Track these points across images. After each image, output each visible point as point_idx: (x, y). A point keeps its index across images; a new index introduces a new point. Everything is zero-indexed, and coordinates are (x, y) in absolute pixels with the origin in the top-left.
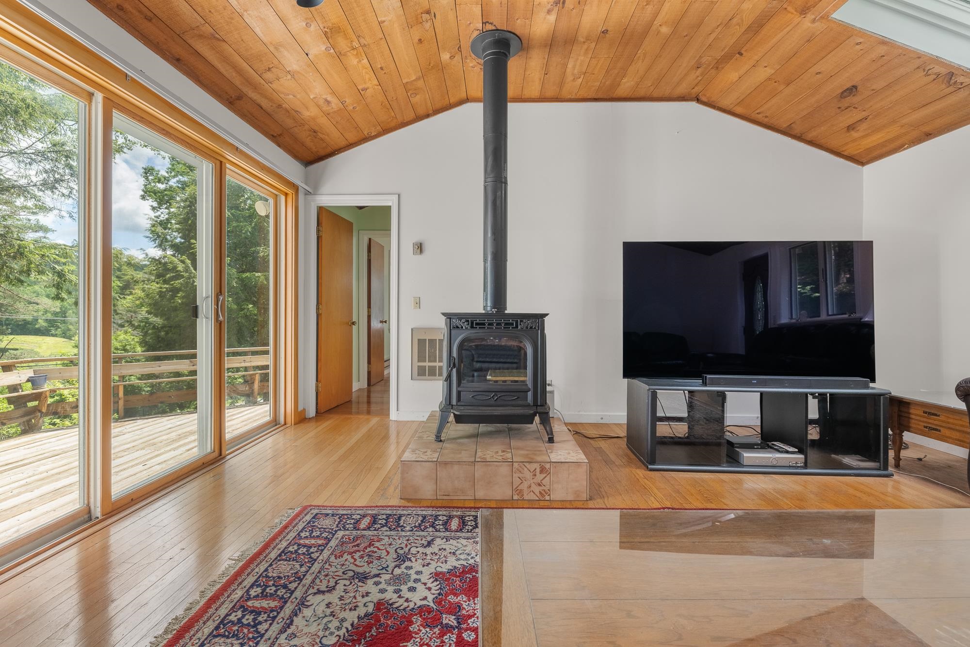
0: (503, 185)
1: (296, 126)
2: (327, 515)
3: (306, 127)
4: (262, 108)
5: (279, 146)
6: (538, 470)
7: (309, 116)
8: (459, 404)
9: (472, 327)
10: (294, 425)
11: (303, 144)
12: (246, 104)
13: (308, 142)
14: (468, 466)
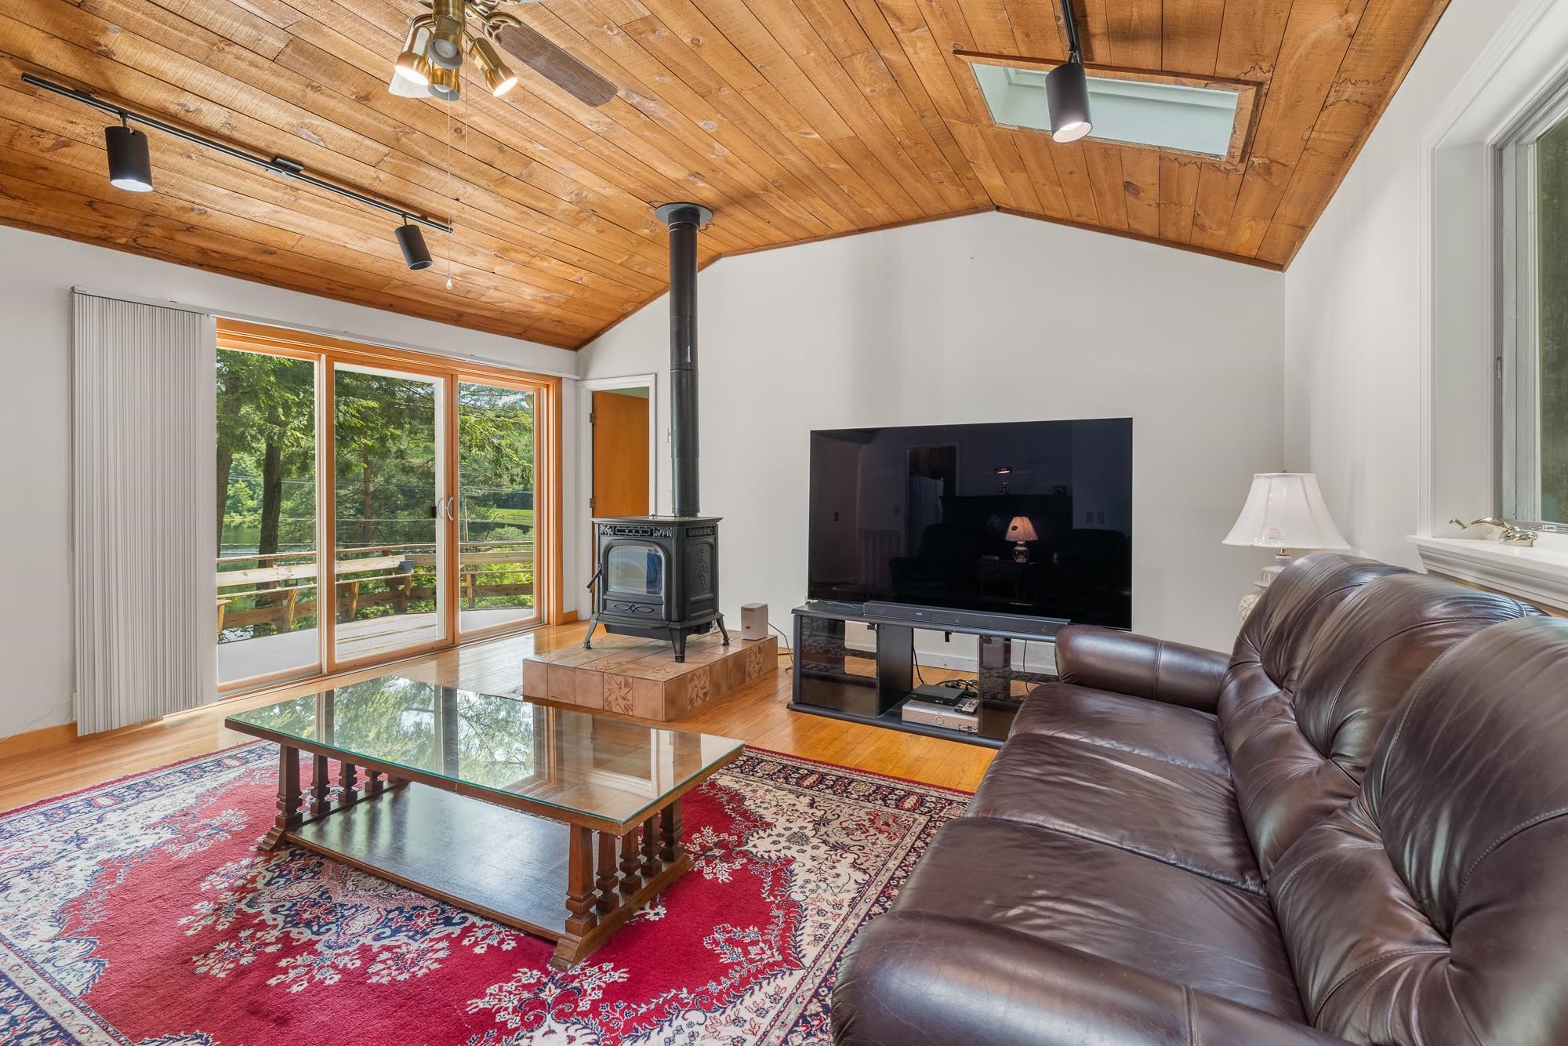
1: (534, 322)
3: (546, 320)
5: (530, 340)
6: (623, 683)
7: (540, 312)
9: (615, 534)
13: (558, 331)
14: (570, 672)
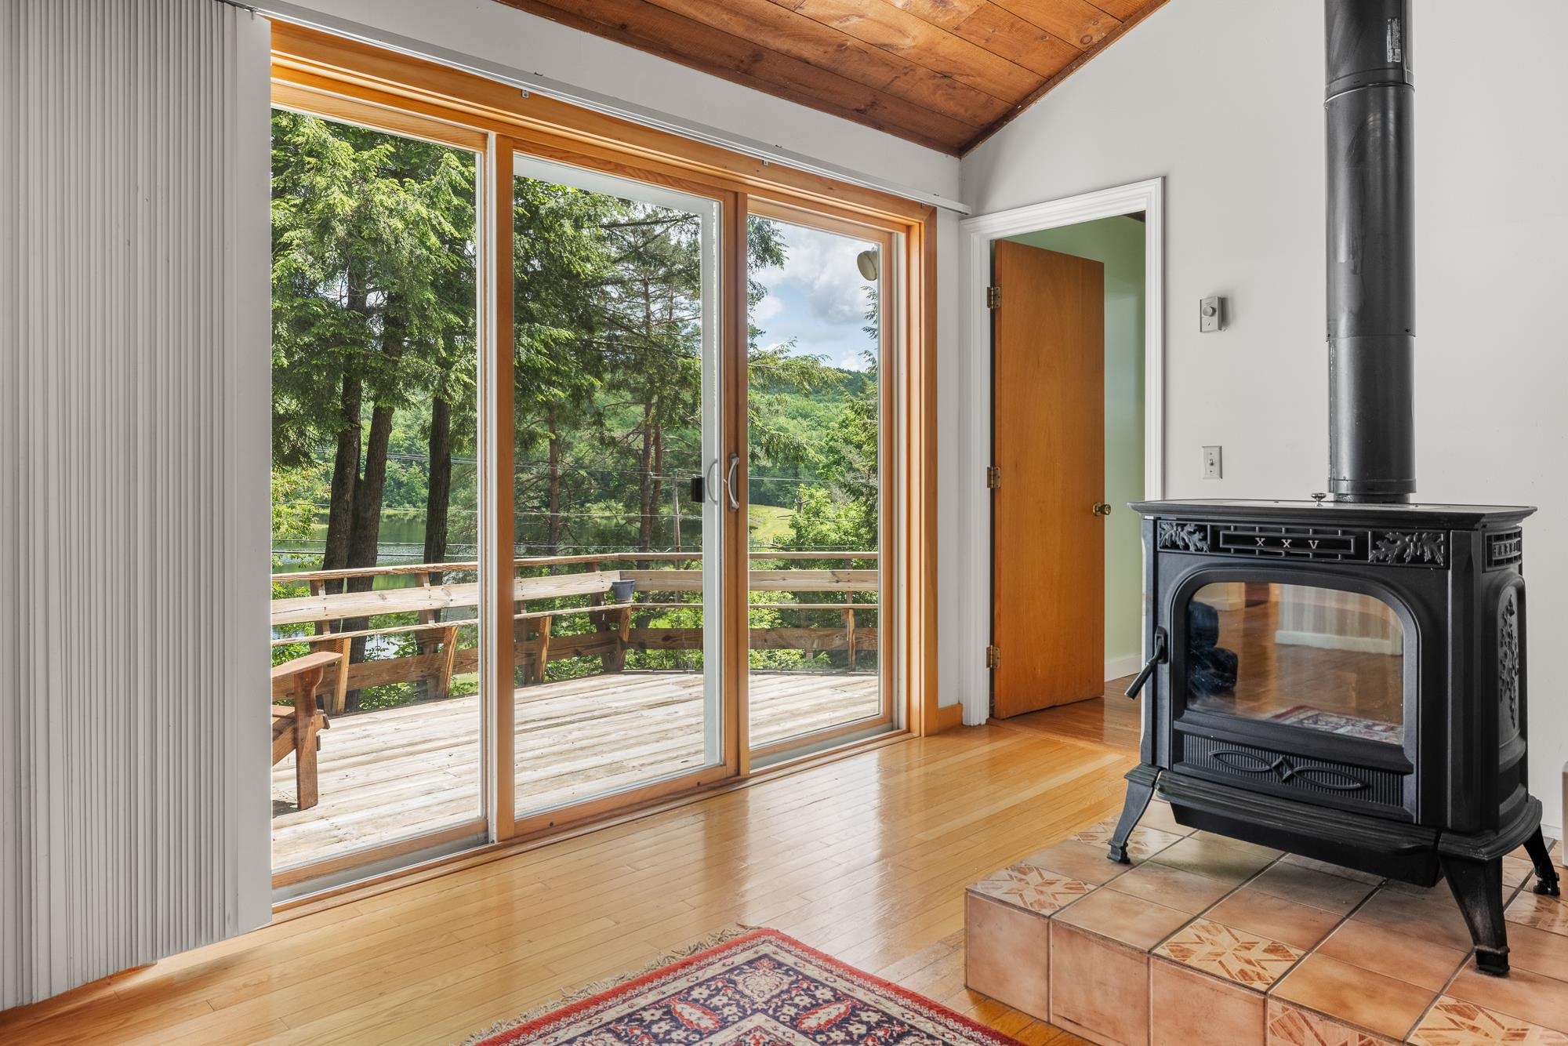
0: (1391, 91)
1: (896, 77)
2: (780, 965)
3: (921, 71)
4: (808, 63)
5: (880, 127)
7: (914, 47)
8: (1177, 768)
9: (1214, 547)
10: (926, 736)
11: (932, 111)
12: (775, 64)
13: (940, 100)
14: (1128, 960)
